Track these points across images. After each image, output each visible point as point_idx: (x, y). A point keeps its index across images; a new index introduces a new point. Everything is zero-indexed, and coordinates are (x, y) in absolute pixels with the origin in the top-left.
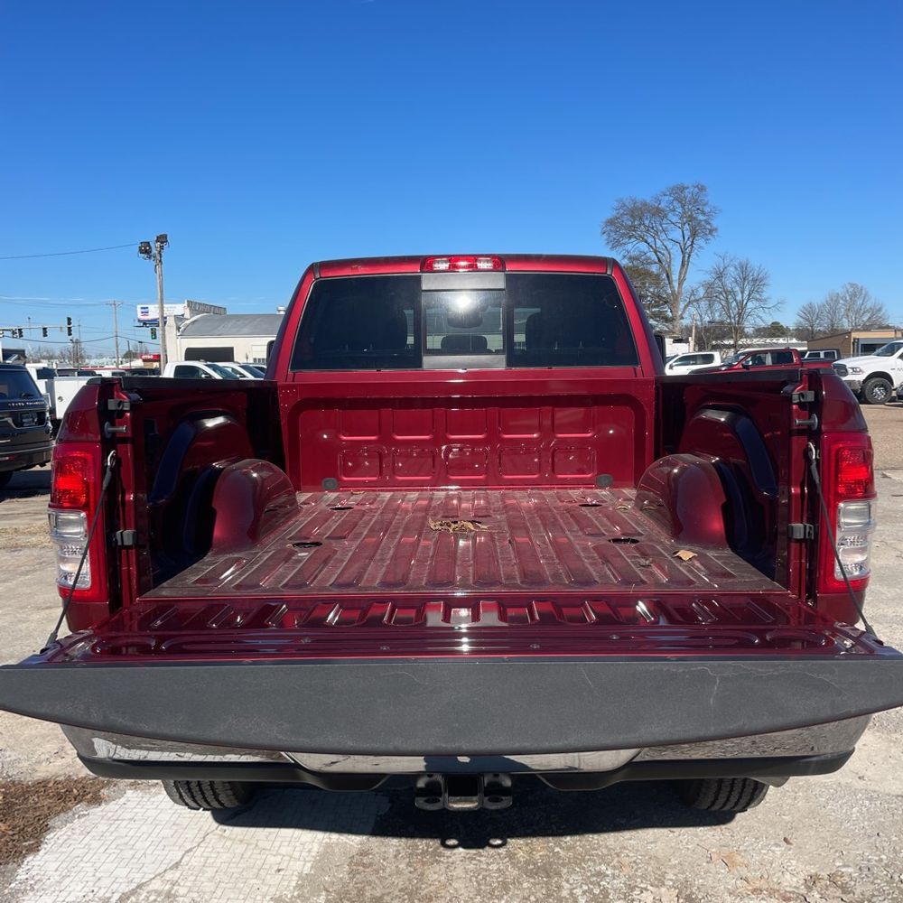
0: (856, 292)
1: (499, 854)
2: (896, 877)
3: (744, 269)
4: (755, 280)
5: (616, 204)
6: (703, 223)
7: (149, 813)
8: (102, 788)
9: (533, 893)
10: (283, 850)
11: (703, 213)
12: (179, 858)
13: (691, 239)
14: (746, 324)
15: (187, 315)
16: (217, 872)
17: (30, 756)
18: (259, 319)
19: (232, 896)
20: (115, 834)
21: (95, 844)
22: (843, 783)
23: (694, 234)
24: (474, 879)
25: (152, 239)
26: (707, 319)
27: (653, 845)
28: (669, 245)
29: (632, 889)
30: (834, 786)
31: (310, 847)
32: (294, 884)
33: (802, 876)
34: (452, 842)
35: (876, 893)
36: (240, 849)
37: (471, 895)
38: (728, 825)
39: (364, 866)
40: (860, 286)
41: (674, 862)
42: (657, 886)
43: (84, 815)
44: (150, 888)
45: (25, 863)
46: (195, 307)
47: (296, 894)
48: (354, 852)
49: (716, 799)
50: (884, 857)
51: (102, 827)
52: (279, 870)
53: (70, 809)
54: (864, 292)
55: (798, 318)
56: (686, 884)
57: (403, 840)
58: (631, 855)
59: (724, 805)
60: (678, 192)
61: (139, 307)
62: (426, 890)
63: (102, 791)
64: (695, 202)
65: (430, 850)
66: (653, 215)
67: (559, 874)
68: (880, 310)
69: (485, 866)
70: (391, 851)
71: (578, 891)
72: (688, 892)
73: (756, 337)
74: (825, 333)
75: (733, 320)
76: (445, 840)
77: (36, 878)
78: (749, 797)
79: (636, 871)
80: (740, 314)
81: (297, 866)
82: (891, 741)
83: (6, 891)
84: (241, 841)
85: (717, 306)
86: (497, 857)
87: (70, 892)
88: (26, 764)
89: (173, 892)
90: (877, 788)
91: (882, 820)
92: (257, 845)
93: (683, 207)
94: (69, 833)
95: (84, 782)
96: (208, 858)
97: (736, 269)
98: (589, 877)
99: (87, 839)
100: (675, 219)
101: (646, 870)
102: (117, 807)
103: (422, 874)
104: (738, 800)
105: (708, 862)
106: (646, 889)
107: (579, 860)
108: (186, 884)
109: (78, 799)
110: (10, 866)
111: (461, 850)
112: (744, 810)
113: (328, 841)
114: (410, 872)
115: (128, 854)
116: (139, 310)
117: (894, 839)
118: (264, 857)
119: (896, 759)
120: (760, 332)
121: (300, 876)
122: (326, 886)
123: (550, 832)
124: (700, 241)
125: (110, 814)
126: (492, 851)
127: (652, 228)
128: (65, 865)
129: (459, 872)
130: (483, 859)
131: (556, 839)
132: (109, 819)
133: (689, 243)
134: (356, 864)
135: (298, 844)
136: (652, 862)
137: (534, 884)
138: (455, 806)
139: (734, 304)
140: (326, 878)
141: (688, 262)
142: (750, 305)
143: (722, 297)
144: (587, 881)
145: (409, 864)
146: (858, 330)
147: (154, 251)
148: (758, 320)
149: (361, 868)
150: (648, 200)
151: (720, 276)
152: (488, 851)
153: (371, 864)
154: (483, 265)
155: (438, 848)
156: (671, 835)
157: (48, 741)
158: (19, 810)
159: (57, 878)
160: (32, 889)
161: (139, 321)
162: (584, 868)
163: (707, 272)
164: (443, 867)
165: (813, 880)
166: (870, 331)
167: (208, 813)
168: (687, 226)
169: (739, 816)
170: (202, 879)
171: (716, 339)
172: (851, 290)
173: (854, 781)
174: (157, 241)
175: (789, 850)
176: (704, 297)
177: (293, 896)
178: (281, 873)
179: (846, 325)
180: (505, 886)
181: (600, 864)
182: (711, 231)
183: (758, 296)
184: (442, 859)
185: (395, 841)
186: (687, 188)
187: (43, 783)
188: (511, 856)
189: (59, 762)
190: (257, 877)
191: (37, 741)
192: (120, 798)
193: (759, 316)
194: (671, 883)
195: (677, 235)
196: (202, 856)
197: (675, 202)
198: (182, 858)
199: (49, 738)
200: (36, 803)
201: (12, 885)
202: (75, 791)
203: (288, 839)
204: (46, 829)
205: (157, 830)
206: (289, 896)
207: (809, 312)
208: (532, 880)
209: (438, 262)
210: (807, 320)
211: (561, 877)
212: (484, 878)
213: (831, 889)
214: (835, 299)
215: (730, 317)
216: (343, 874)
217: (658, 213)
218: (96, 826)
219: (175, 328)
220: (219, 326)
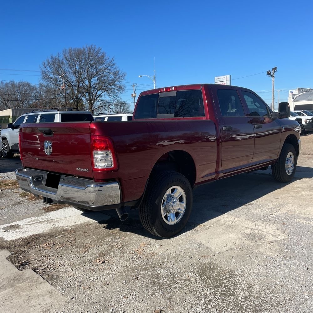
10: (81, 220)
15: (297, 93)
16: (68, 220)
20: (67, 212)
21: (62, 212)
31: (85, 221)
32: (73, 225)
46: (301, 90)
52: (75, 223)
70: (94, 225)
81: (78, 223)
108: (62, 220)
113: (89, 221)
114: (91, 229)
115: (63, 215)
118: (77, 220)
122: (77, 226)
125: (71, 209)
128: (54, 213)
159: (50, 215)
160: (46, 215)
170: (65, 220)
185: (98, 224)
190: (71, 222)
198: (68, 217)
204: (61, 209)
216: (82, 226)
219: (292, 98)
220: (309, 96)
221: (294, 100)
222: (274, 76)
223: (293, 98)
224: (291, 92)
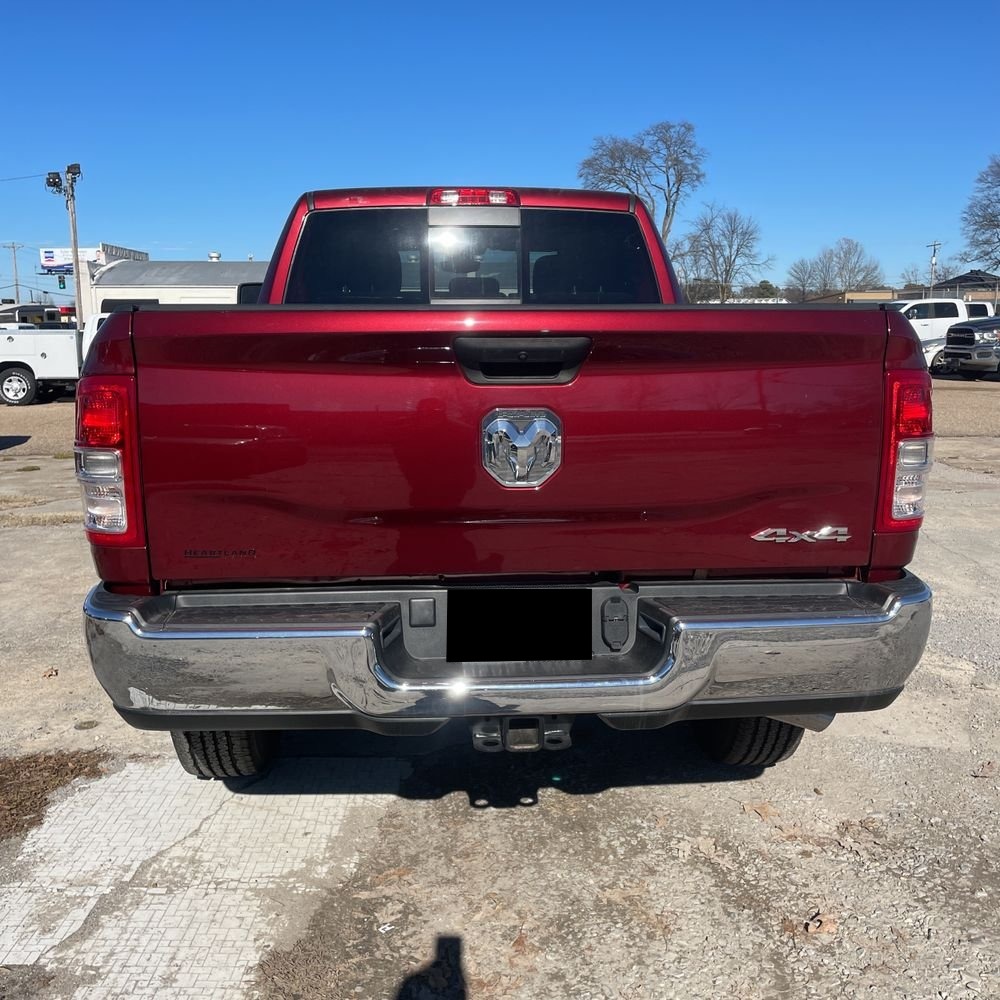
0: (851, 249)
1: (532, 812)
2: (926, 820)
3: (732, 220)
4: (744, 234)
5: (594, 144)
6: (690, 167)
7: (155, 785)
8: (99, 761)
9: (571, 846)
10: (308, 815)
11: (690, 156)
12: (197, 827)
13: (676, 186)
14: (734, 283)
15: (102, 259)
16: (240, 837)
17: (11, 732)
18: (188, 267)
19: (261, 859)
20: (123, 805)
21: (102, 816)
22: (869, 737)
23: (680, 180)
24: (509, 835)
25: (62, 170)
26: (692, 276)
27: (685, 799)
28: (653, 191)
29: (670, 839)
30: (859, 741)
31: (335, 811)
32: (324, 846)
33: (834, 823)
34: (482, 802)
35: (907, 836)
36: (262, 815)
37: (508, 850)
38: (758, 779)
39: (394, 826)
40: (855, 243)
41: (708, 814)
42: (693, 836)
43: (84, 788)
44: (171, 855)
45: (30, 836)
46: (112, 251)
47: (327, 855)
48: (382, 815)
49: (749, 751)
50: (913, 803)
51: (107, 799)
52: (306, 834)
53: (68, 782)
54: (859, 249)
55: (789, 276)
56: (721, 833)
57: (432, 801)
58: (665, 808)
59: (756, 758)
60: (662, 131)
61: (42, 251)
62: (462, 848)
63: (100, 764)
64: (682, 143)
65: (461, 810)
66: (636, 156)
67: (595, 828)
68: (876, 267)
69: (519, 824)
70: (421, 813)
71: (616, 843)
72: (725, 840)
73: (743, 297)
74: (816, 293)
75: (720, 279)
76: (475, 800)
77: (46, 850)
78: (781, 750)
79: (671, 823)
80: (727, 272)
81: (325, 830)
82: (911, 698)
83: (14, 864)
84: (261, 808)
85: (703, 262)
86: (530, 814)
87: (85, 863)
88: (9, 740)
89: (197, 858)
90: (901, 741)
91: (909, 770)
92: (278, 811)
93: (668, 148)
94: (72, 806)
95: (78, 756)
96: (228, 825)
97: (724, 219)
98: (624, 830)
99: (93, 811)
100: (659, 162)
101: (681, 822)
102: (119, 780)
103: (456, 833)
104: (771, 753)
105: (741, 813)
106: (683, 839)
107: (613, 816)
108: (210, 850)
109: (76, 772)
110: (13, 840)
111: (492, 809)
112: (772, 764)
113: (353, 805)
114: (443, 831)
115: (142, 824)
116: (43, 255)
117: (922, 787)
118: (288, 822)
119: (917, 714)
120: (748, 292)
121: (329, 838)
122: (358, 846)
123: (580, 790)
124: (686, 188)
125: (113, 787)
126: (524, 809)
127: (634, 172)
128: (73, 836)
129: (493, 829)
130: (516, 817)
131: (588, 796)
132: (114, 791)
133: (674, 190)
134: (386, 826)
135: (322, 809)
136: (686, 815)
137: (571, 838)
138: (516, 747)
139: (721, 260)
140: (357, 840)
141: (673, 210)
142: (739, 261)
143: (708, 252)
144: (623, 833)
145: (441, 824)
146: (851, 291)
147: (65, 184)
148: (746, 278)
149: (392, 830)
150: (630, 140)
151: (707, 228)
152: (519, 809)
153: (401, 825)
154: (494, 199)
155: (468, 808)
156: (703, 789)
157: (28, 717)
158: (11, 785)
159: (69, 850)
160: (42, 860)
161: (43, 267)
162: (619, 822)
163: (693, 223)
164: (476, 825)
165: (845, 828)
166: (864, 291)
167: (220, 783)
168: (672, 170)
169: (767, 770)
170: (226, 845)
171: (702, 299)
172: (845, 246)
173: (879, 736)
174: (68, 172)
175: (821, 799)
176: (689, 251)
177: (324, 858)
178: (309, 836)
179: (840, 286)
180: (542, 841)
181: (635, 818)
182: (698, 177)
183: (747, 252)
184: (474, 818)
185: (423, 803)
186: (674, 127)
187: (32, 759)
188: (545, 813)
189: (45, 737)
190: (284, 840)
191: (17, 717)
192: (121, 771)
193: (747, 274)
194: (707, 833)
195: (661, 180)
196: (221, 823)
197: (659, 142)
198: (201, 825)
199: (28, 714)
200: (29, 778)
201: (20, 858)
202: (70, 764)
203: (311, 805)
204: (46, 803)
205: (168, 800)
206: (321, 857)
207: (801, 270)
208: (568, 835)
209: (446, 194)
210: (798, 279)
211: (597, 830)
212: (520, 834)
213: (864, 834)
214: (829, 256)
215: (717, 275)
216: (374, 834)
217: (641, 154)
218: (100, 798)
219: (89, 277)
220: (141, 274)
221: (98, 280)
222: (72, 195)
223: (93, 277)
224: (48, 255)
